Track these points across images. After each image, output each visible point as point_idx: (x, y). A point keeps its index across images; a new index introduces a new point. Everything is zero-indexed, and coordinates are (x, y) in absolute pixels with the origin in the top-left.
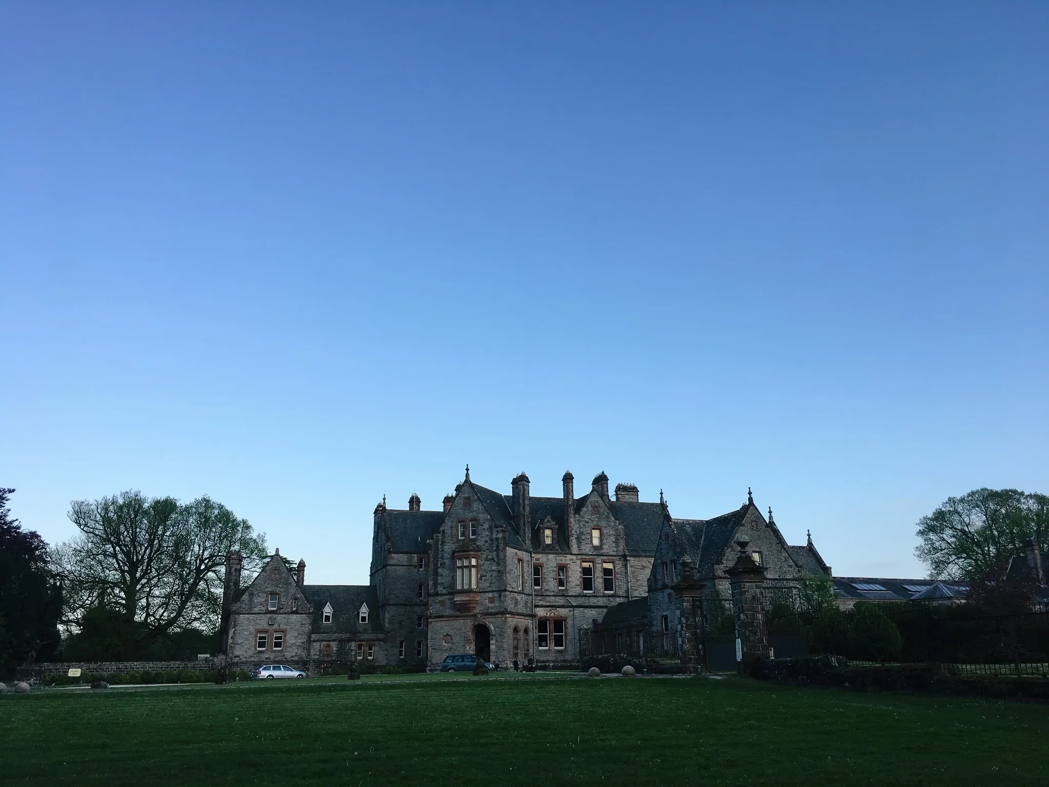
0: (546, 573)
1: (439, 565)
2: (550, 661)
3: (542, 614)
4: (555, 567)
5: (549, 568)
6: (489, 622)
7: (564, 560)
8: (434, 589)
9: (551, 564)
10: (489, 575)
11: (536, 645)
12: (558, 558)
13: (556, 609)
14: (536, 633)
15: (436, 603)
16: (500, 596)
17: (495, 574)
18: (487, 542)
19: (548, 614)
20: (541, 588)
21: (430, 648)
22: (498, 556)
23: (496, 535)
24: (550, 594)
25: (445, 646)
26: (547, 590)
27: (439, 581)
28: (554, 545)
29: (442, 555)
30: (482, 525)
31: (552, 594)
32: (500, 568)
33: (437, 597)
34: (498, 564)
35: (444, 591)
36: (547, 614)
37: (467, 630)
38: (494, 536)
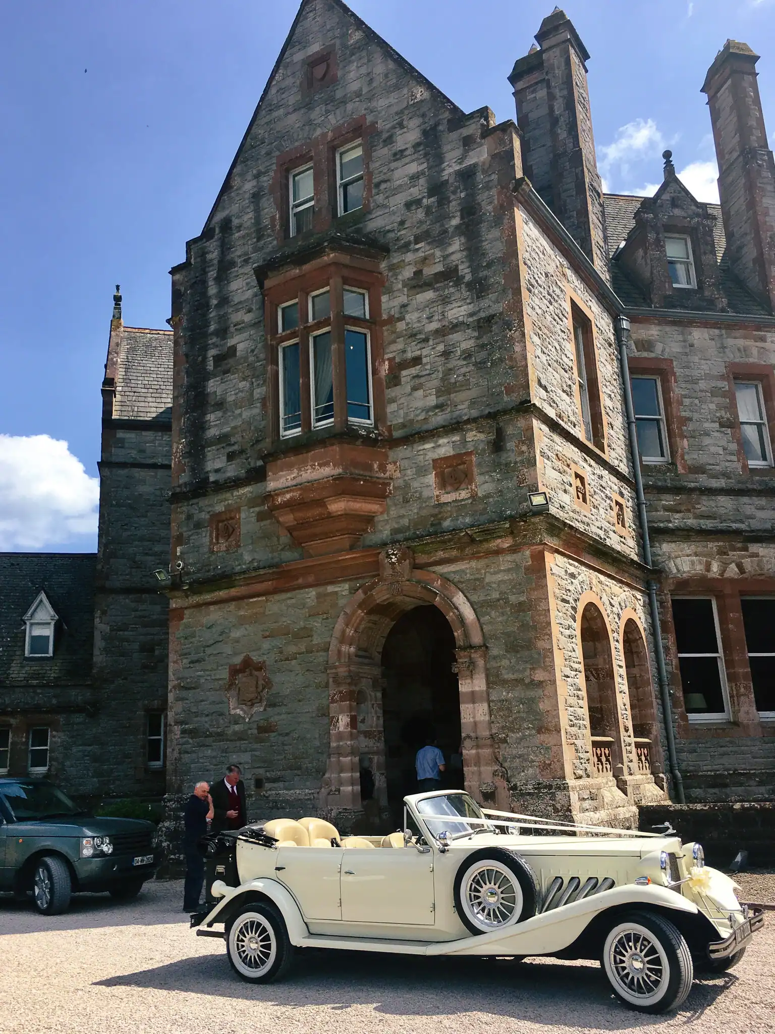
0: (687, 401)
1: (210, 365)
2: (748, 776)
3: (686, 568)
4: (722, 377)
5: (695, 382)
6: (446, 579)
7: (755, 352)
8: (193, 469)
9: (705, 367)
10: (430, 353)
11: (675, 705)
12: (730, 342)
13: (746, 549)
14: (667, 649)
15: (198, 525)
16: (498, 445)
17: (464, 341)
18: (418, 202)
19: (715, 567)
20: (673, 464)
21: (177, 729)
22: (474, 251)
23: (461, 160)
24: (715, 484)
25: (237, 720)
26: (699, 469)
27: (212, 432)
28: (707, 293)
29: (223, 319)
30: (389, 140)
31: (721, 483)
32: (492, 305)
33: (203, 502)
34: (479, 288)
35: (233, 471)
36: (708, 568)
37: (337, 633)
38: (450, 169)
